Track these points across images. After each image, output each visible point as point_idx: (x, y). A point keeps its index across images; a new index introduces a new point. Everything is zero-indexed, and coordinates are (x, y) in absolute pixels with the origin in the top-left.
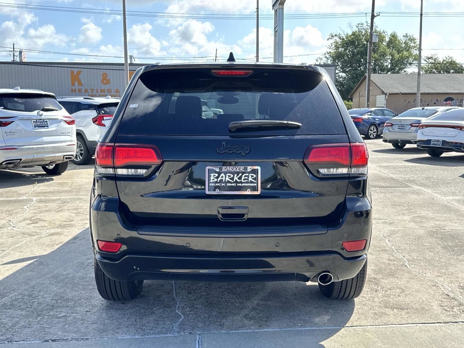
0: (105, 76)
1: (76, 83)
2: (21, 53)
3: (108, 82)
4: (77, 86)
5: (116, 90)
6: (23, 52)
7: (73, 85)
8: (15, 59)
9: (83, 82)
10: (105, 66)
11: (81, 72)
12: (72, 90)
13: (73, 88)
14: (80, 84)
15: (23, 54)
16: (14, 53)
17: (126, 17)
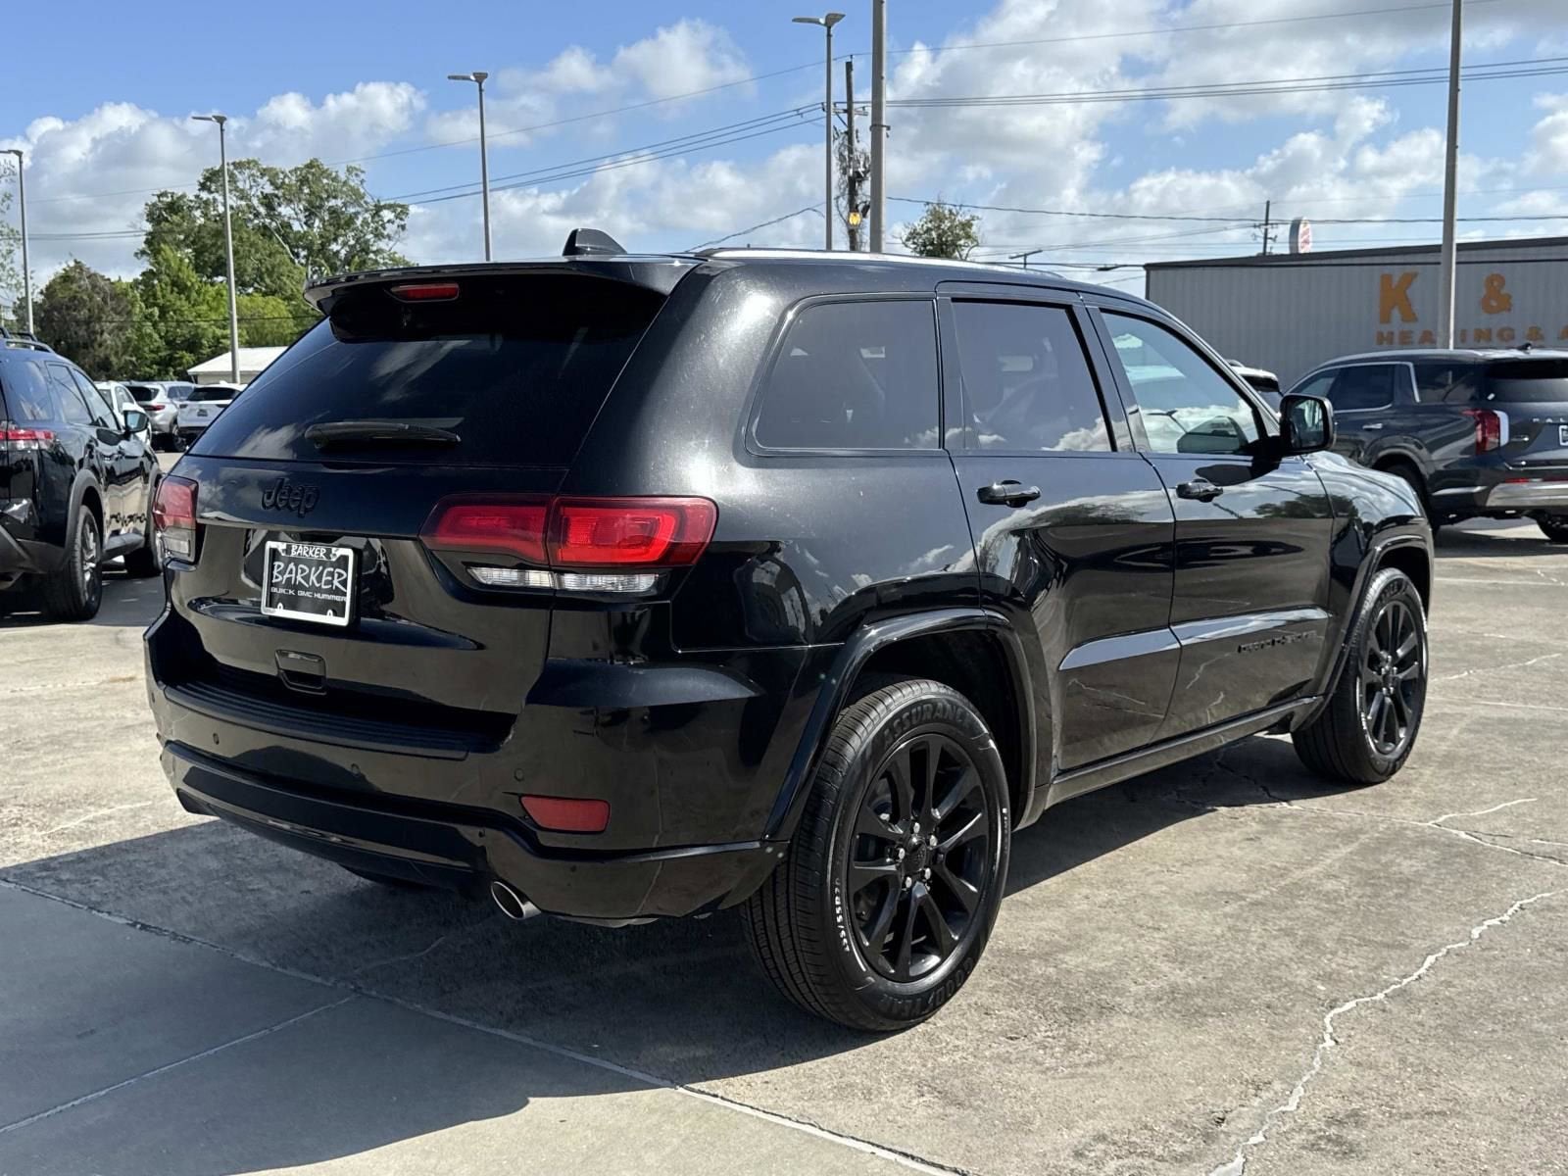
0: (1495, 284)
1: (1396, 314)
2: (1295, 226)
3: (1505, 304)
4: (1396, 323)
5: (1531, 329)
6: (1302, 226)
7: (1385, 318)
8: (1268, 250)
9: (1416, 308)
10: (1497, 251)
11: (1415, 275)
12: (1380, 335)
13: (1385, 329)
14: (1409, 316)
15: (1302, 229)
16: (1266, 230)
17: (1461, 85)
